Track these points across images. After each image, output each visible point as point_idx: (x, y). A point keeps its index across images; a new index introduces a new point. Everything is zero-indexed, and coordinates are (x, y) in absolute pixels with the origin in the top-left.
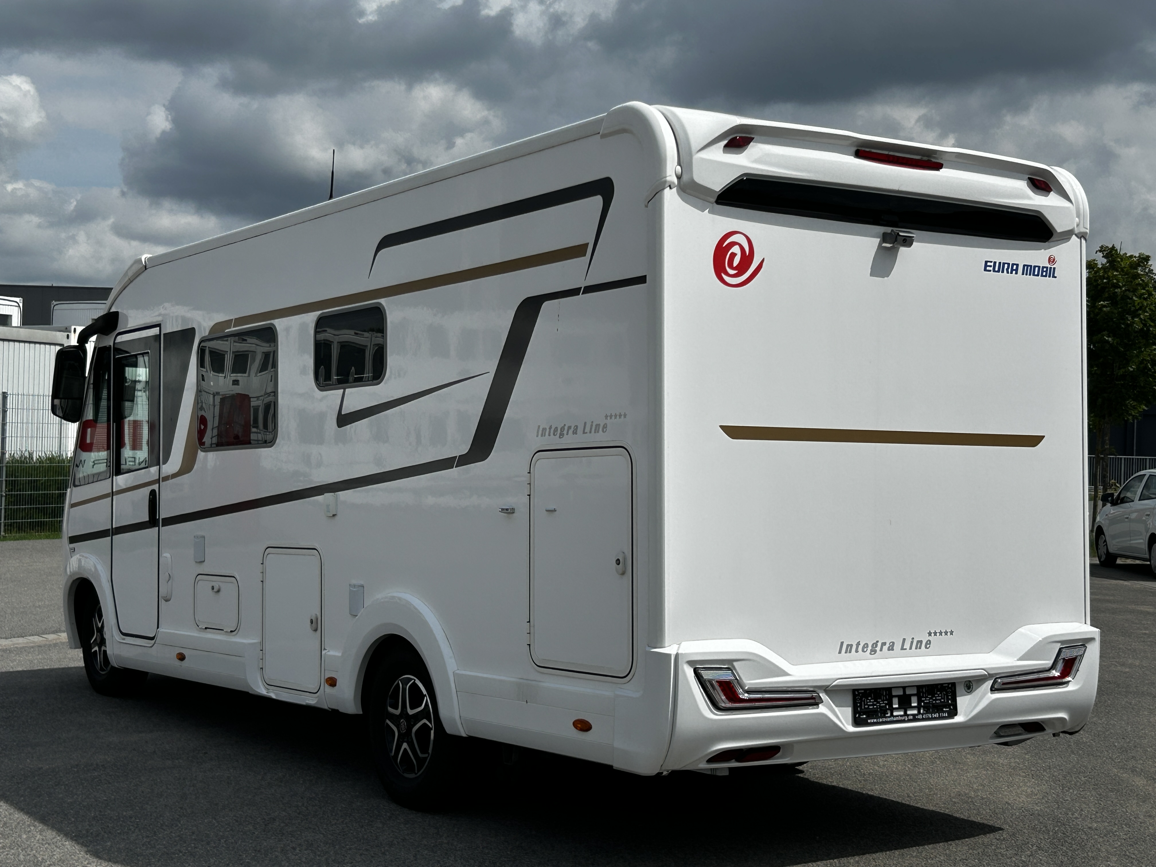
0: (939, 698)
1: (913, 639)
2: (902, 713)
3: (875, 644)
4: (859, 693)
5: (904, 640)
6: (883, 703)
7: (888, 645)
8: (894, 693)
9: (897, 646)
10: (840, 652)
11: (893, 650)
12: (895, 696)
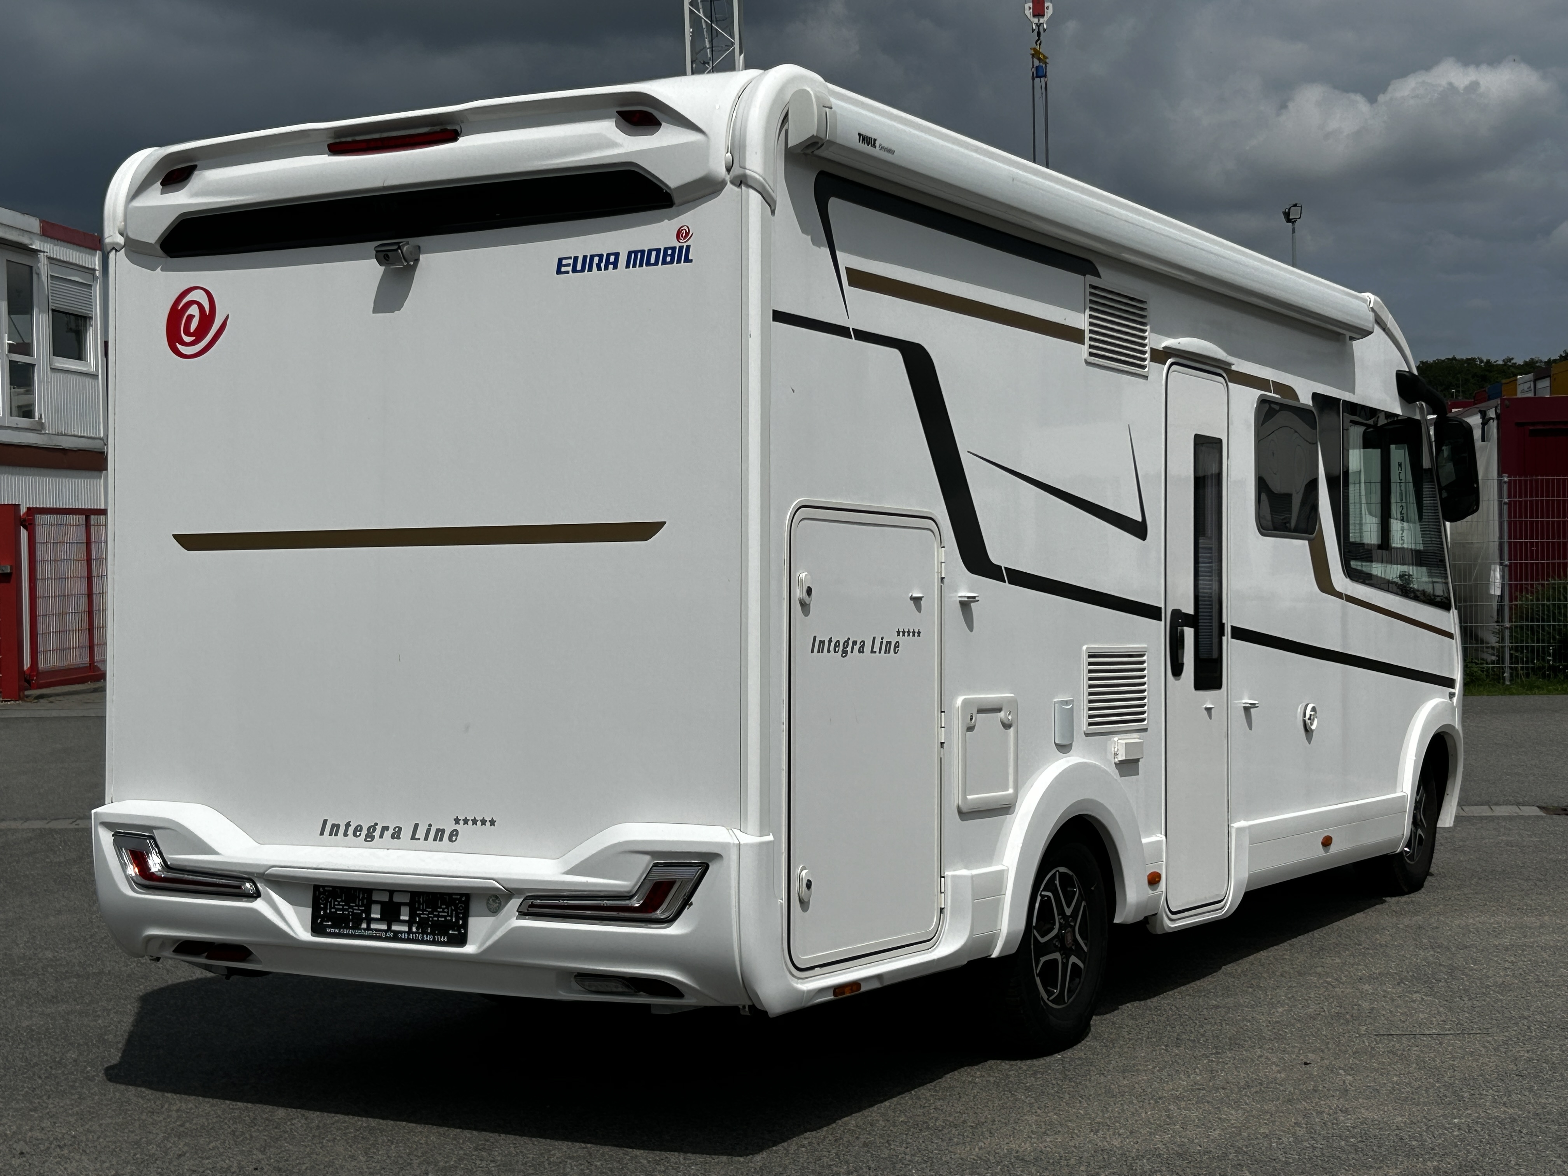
0: (443, 914)
1: (430, 825)
2: (385, 927)
3: (374, 827)
4: (325, 891)
5: (416, 826)
6: (358, 909)
7: (391, 831)
8: (375, 898)
9: (406, 833)
10: (322, 834)
11: (399, 838)
12: (377, 902)
